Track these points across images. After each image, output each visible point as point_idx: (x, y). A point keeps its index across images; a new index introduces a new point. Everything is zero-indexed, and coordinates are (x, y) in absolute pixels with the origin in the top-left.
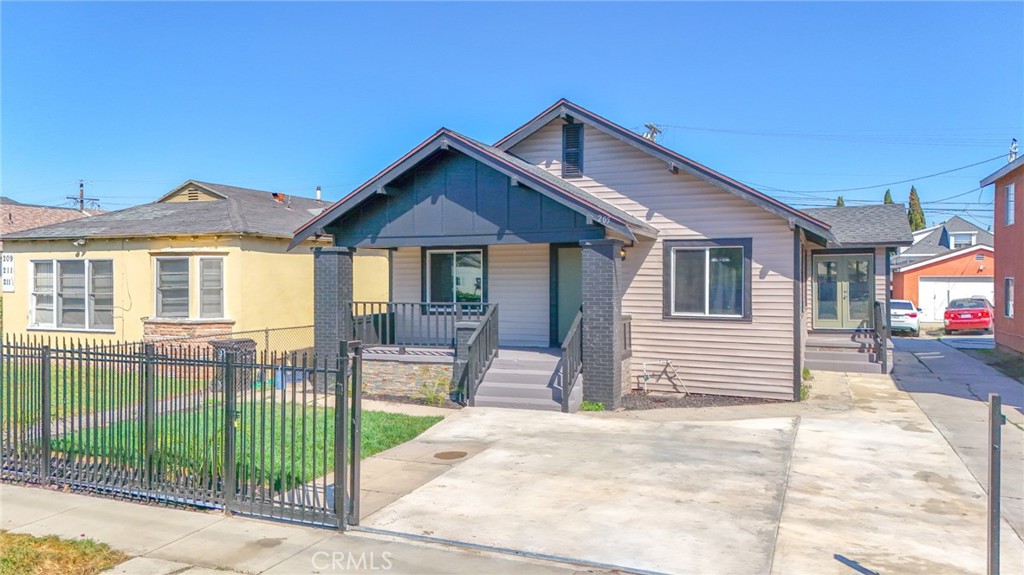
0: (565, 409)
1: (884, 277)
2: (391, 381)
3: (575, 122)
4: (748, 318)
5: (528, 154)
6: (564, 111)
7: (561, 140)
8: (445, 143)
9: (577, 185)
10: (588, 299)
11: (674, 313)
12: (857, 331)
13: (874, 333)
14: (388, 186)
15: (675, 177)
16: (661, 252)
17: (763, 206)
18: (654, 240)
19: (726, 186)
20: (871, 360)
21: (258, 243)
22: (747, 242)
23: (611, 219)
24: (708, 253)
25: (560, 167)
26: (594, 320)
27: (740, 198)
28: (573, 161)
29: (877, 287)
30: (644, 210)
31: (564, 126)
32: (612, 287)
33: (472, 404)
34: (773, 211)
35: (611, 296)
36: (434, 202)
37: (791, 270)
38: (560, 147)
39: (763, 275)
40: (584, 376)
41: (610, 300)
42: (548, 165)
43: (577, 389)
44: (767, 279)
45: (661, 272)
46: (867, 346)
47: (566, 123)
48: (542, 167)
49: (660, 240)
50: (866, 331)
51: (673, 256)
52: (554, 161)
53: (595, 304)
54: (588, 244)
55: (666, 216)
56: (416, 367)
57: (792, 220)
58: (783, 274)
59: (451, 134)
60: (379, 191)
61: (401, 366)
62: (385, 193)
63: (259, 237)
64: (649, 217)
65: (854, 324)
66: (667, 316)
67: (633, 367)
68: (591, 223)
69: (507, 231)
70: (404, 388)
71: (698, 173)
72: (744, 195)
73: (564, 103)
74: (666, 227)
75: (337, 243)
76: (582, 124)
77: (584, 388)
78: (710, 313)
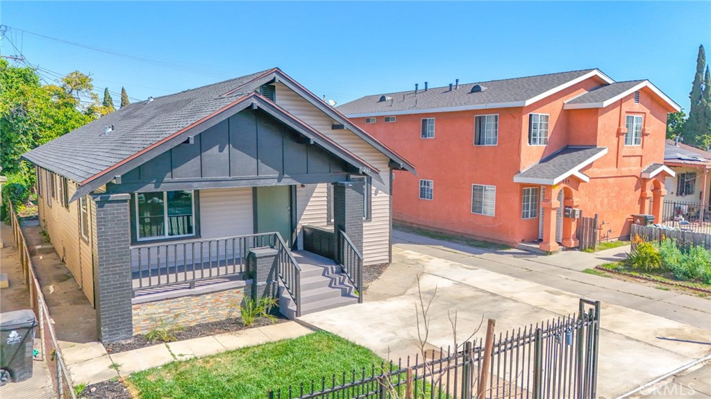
0: (360, 301)
2: (184, 314)
4: (370, 219)
6: (276, 77)
8: (256, 104)
14: (199, 136)
33: (299, 314)
37: (388, 190)
39: (376, 193)
44: (378, 195)
45: (326, 194)
53: (353, 226)
56: (209, 297)
57: (402, 163)
58: (385, 193)
60: (190, 141)
61: (193, 299)
66: (329, 223)
68: (361, 172)
73: (278, 71)
76: (273, 87)
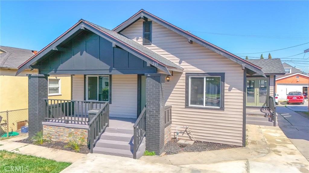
0: (135, 157)
1: (273, 87)
2: (62, 135)
3: (148, 20)
4: (222, 109)
5: (128, 34)
6: (142, 15)
7: (142, 28)
8: (82, 26)
9: (149, 48)
10: (149, 102)
11: (190, 105)
12: (262, 107)
13: (269, 108)
14: (57, 47)
15: (191, 45)
16: (184, 78)
17: (230, 59)
18: (182, 73)
19: (213, 49)
20: (269, 121)
21: (8, 72)
22: (223, 75)
23: (159, 64)
24: (205, 79)
25: (142, 40)
26: (151, 111)
27: (220, 55)
28: (148, 38)
29: (270, 91)
30: (178, 60)
31: (144, 22)
32: (159, 96)
33: (92, 152)
34: (235, 61)
35: (159, 100)
36: (81, 54)
37: (242, 87)
38: (142, 31)
39: (230, 89)
40: (146, 138)
41: (158, 102)
42: (137, 39)
43: (143, 145)
44: (232, 91)
45: (184, 87)
46: (268, 115)
47: (145, 21)
48: (135, 40)
49: (184, 73)
50: (266, 107)
51: (190, 80)
52: (140, 38)
53: (151, 104)
54: (149, 75)
55: (187, 62)
56: (73, 130)
57: (244, 65)
58: (239, 89)
59: (85, 22)
60: (54, 49)
62: (57, 50)
63: (9, 69)
64: (180, 63)
65: (261, 105)
66: (187, 106)
67: (172, 128)
68: (149, 65)
69: (113, 69)
70: (67, 139)
71: (201, 43)
72: (222, 54)
73: (143, 11)
74: (187, 67)
75: (40, 73)
76: (151, 22)
77: (146, 144)
78: (206, 105)
